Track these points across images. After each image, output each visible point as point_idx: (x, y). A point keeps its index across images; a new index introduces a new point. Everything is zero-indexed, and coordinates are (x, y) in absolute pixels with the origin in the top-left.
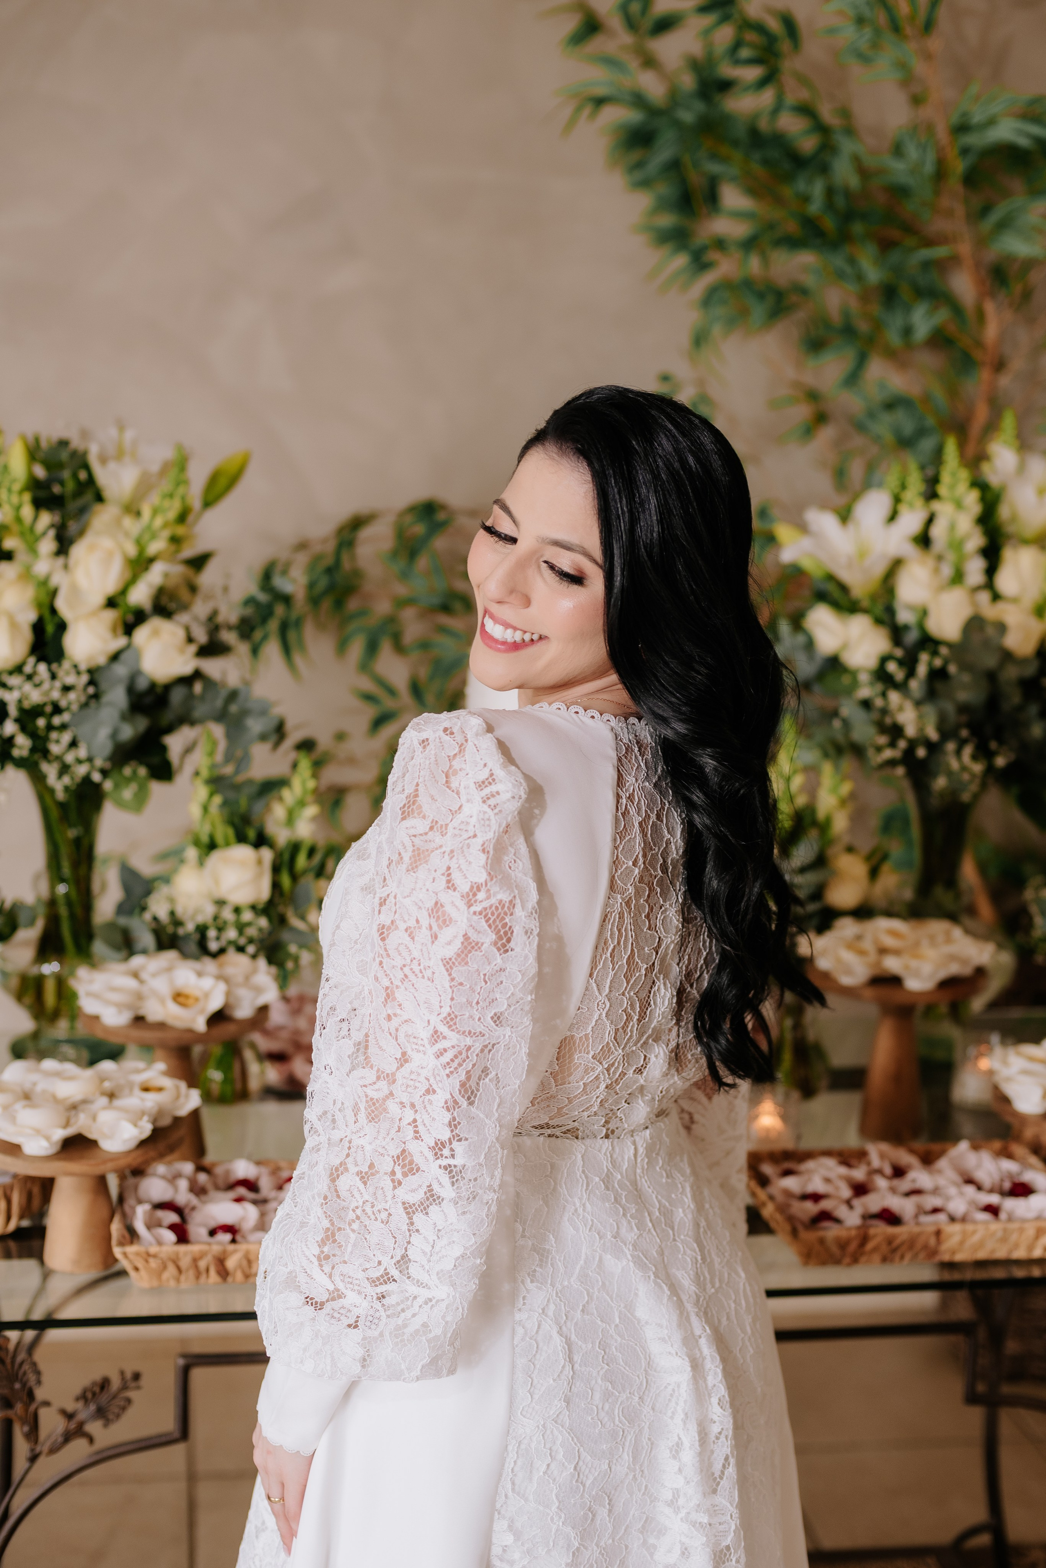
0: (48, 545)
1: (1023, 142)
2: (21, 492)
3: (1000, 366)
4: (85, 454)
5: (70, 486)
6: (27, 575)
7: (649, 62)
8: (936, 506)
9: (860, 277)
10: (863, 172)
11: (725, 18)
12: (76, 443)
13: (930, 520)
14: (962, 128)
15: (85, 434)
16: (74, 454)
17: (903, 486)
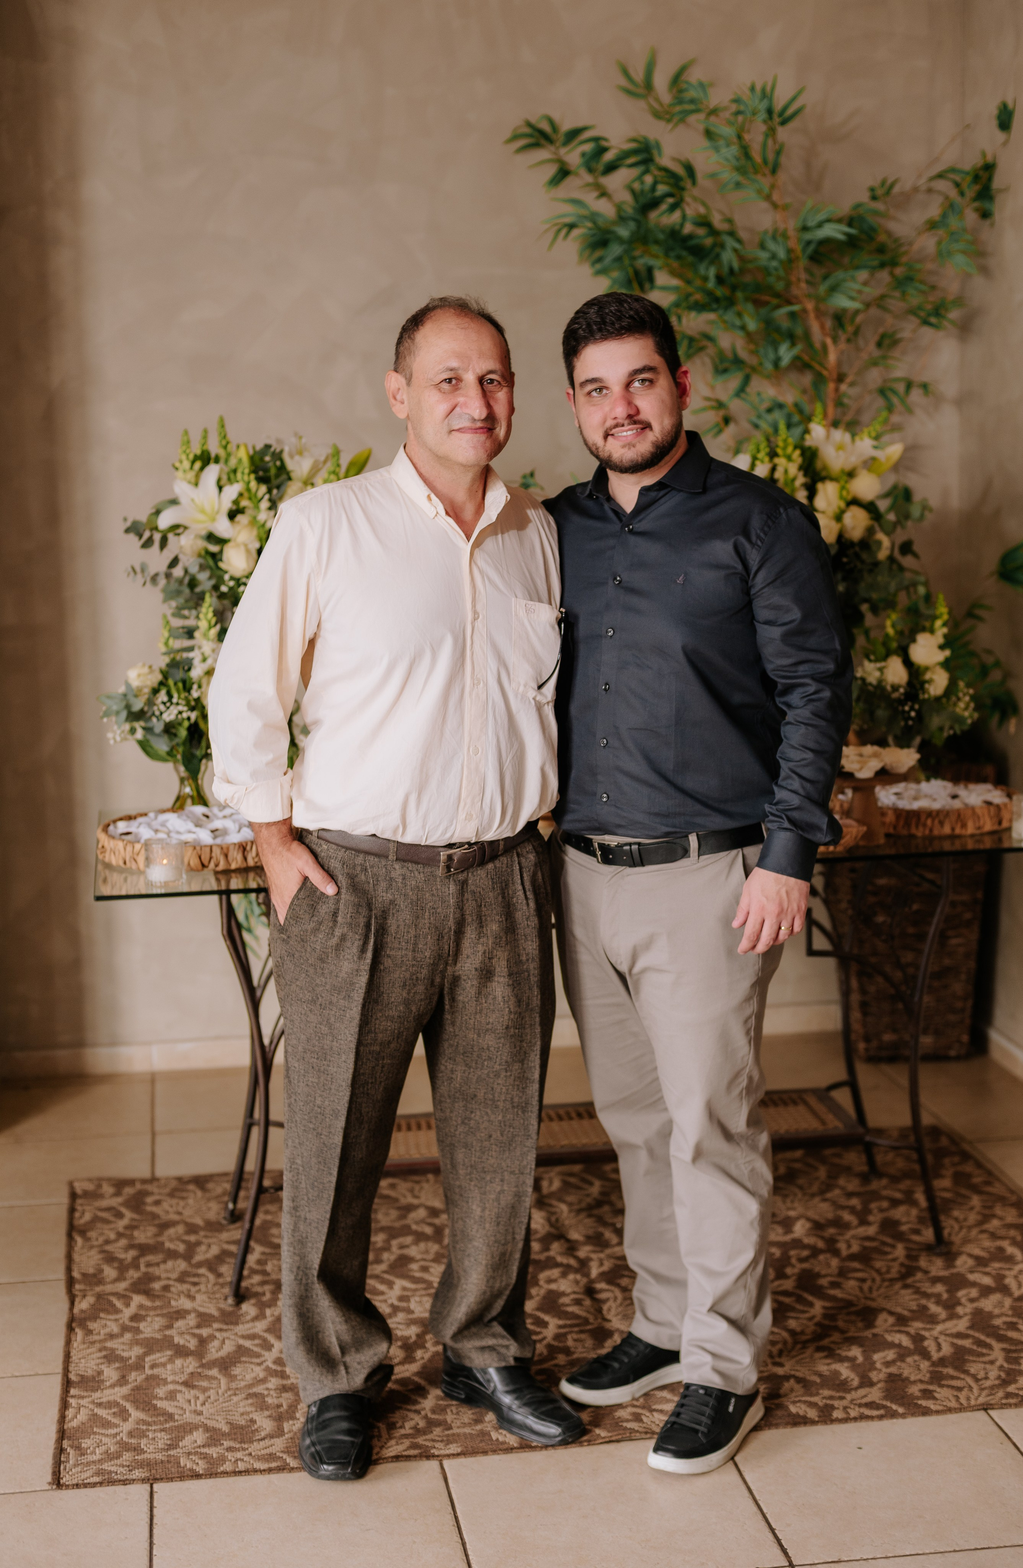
0: (265, 504)
1: (841, 237)
2: (249, 474)
3: (840, 378)
4: (281, 452)
5: (273, 471)
6: (254, 521)
7: (604, 194)
8: (776, 460)
9: (743, 328)
10: (741, 258)
11: (647, 171)
12: (276, 447)
13: (774, 469)
14: (805, 229)
15: (279, 441)
16: (274, 454)
17: (758, 451)
